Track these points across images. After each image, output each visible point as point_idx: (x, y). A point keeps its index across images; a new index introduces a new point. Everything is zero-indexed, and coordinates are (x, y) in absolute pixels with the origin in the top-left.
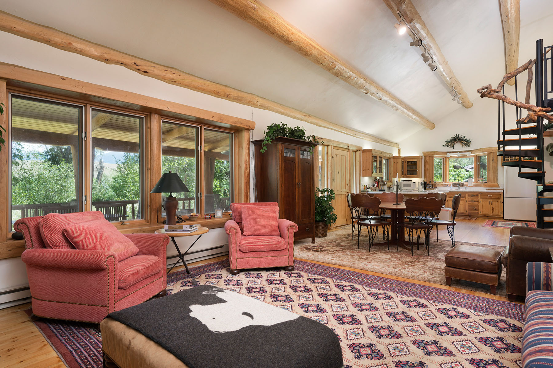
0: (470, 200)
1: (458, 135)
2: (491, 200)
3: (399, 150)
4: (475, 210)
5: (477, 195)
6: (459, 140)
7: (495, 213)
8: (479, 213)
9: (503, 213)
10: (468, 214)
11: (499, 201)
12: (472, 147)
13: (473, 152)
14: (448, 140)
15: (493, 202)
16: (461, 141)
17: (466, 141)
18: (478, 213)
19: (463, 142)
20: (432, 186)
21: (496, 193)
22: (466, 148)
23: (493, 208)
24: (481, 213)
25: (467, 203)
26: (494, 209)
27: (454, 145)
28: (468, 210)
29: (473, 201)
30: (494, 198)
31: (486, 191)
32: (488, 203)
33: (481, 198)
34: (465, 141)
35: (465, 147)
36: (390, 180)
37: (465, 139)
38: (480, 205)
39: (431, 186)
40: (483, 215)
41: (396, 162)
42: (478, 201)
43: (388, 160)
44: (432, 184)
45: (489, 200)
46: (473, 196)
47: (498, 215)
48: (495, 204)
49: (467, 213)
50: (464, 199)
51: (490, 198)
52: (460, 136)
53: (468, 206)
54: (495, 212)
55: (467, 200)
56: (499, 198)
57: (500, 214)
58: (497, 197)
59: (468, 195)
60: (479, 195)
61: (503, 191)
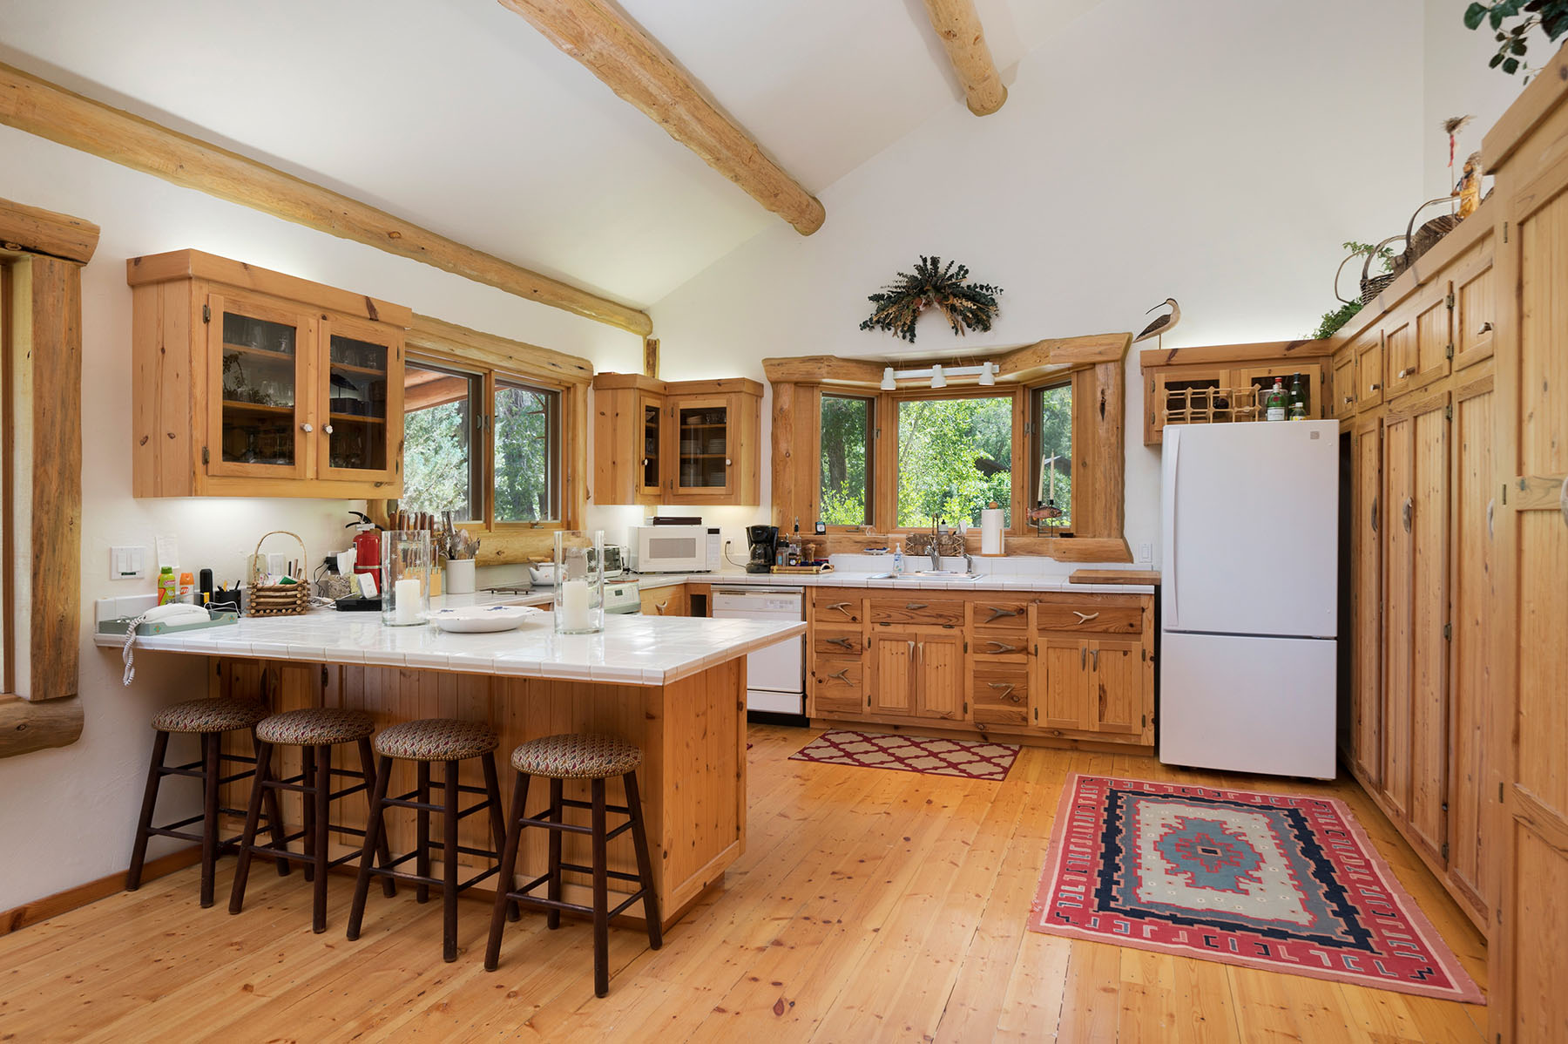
0: (987, 636)
1: (935, 261)
2: (1094, 644)
3: (652, 350)
4: (1012, 699)
5: (1022, 612)
6: (937, 289)
7: (1110, 719)
8: (1032, 721)
9: (1156, 721)
10: (976, 724)
11: (1136, 647)
12: (1001, 336)
13: (1009, 366)
14: (885, 292)
15: (1103, 655)
16: (946, 298)
17: (973, 294)
18: (1025, 719)
19: (957, 302)
20: (805, 552)
21: (1121, 602)
22: (973, 342)
23: (1102, 688)
24: (1043, 722)
25: (971, 657)
26: (1110, 699)
27: (913, 322)
28: (977, 700)
29: (997, 649)
30: (1106, 632)
31: (1068, 586)
32: (1076, 657)
33: (1042, 630)
34: (969, 298)
35: (968, 331)
36: (565, 514)
37: (964, 284)
38: (1036, 669)
39: (798, 551)
40: (1052, 731)
41: (609, 412)
42: (1024, 650)
43: (555, 394)
44: (805, 542)
45: (1084, 642)
46: (998, 616)
47: (1125, 732)
48: (1111, 660)
49: (969, 717)
50: (955, 631)
51: (1086, 629)
52: (942, 268)
53: (978, 676)
54: (1115, 717)
55: (969, 640)
56: (1134, 631)
57: (1136, 727)
58: (1122, 625)
59: (976, 611)
60: (1033, 610)
61: (1158, 589)
